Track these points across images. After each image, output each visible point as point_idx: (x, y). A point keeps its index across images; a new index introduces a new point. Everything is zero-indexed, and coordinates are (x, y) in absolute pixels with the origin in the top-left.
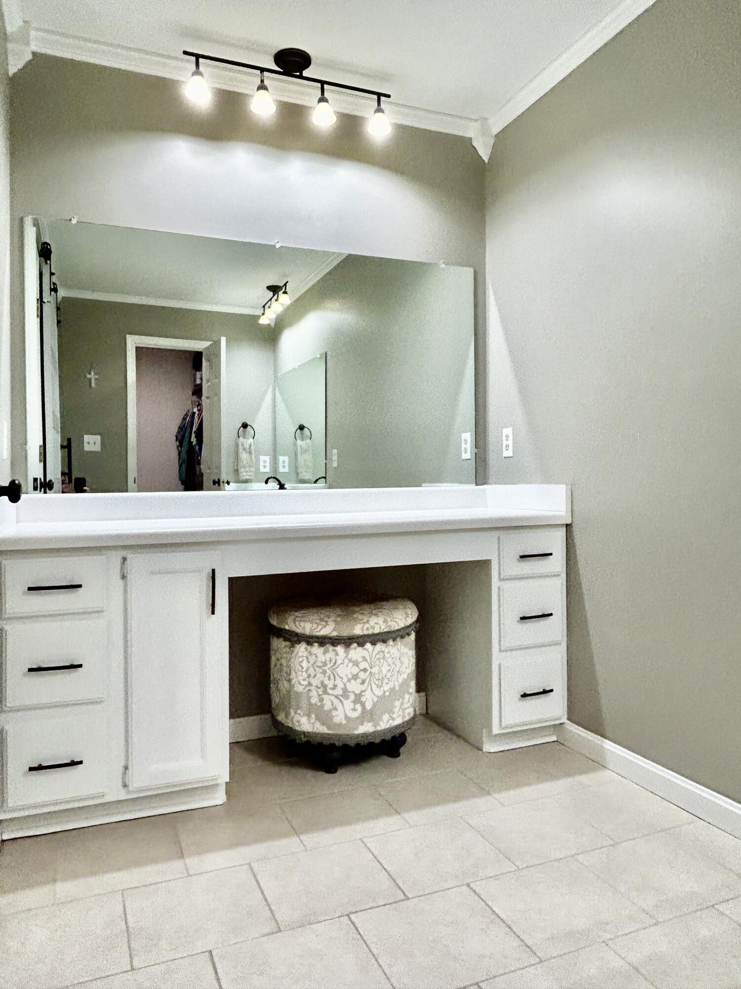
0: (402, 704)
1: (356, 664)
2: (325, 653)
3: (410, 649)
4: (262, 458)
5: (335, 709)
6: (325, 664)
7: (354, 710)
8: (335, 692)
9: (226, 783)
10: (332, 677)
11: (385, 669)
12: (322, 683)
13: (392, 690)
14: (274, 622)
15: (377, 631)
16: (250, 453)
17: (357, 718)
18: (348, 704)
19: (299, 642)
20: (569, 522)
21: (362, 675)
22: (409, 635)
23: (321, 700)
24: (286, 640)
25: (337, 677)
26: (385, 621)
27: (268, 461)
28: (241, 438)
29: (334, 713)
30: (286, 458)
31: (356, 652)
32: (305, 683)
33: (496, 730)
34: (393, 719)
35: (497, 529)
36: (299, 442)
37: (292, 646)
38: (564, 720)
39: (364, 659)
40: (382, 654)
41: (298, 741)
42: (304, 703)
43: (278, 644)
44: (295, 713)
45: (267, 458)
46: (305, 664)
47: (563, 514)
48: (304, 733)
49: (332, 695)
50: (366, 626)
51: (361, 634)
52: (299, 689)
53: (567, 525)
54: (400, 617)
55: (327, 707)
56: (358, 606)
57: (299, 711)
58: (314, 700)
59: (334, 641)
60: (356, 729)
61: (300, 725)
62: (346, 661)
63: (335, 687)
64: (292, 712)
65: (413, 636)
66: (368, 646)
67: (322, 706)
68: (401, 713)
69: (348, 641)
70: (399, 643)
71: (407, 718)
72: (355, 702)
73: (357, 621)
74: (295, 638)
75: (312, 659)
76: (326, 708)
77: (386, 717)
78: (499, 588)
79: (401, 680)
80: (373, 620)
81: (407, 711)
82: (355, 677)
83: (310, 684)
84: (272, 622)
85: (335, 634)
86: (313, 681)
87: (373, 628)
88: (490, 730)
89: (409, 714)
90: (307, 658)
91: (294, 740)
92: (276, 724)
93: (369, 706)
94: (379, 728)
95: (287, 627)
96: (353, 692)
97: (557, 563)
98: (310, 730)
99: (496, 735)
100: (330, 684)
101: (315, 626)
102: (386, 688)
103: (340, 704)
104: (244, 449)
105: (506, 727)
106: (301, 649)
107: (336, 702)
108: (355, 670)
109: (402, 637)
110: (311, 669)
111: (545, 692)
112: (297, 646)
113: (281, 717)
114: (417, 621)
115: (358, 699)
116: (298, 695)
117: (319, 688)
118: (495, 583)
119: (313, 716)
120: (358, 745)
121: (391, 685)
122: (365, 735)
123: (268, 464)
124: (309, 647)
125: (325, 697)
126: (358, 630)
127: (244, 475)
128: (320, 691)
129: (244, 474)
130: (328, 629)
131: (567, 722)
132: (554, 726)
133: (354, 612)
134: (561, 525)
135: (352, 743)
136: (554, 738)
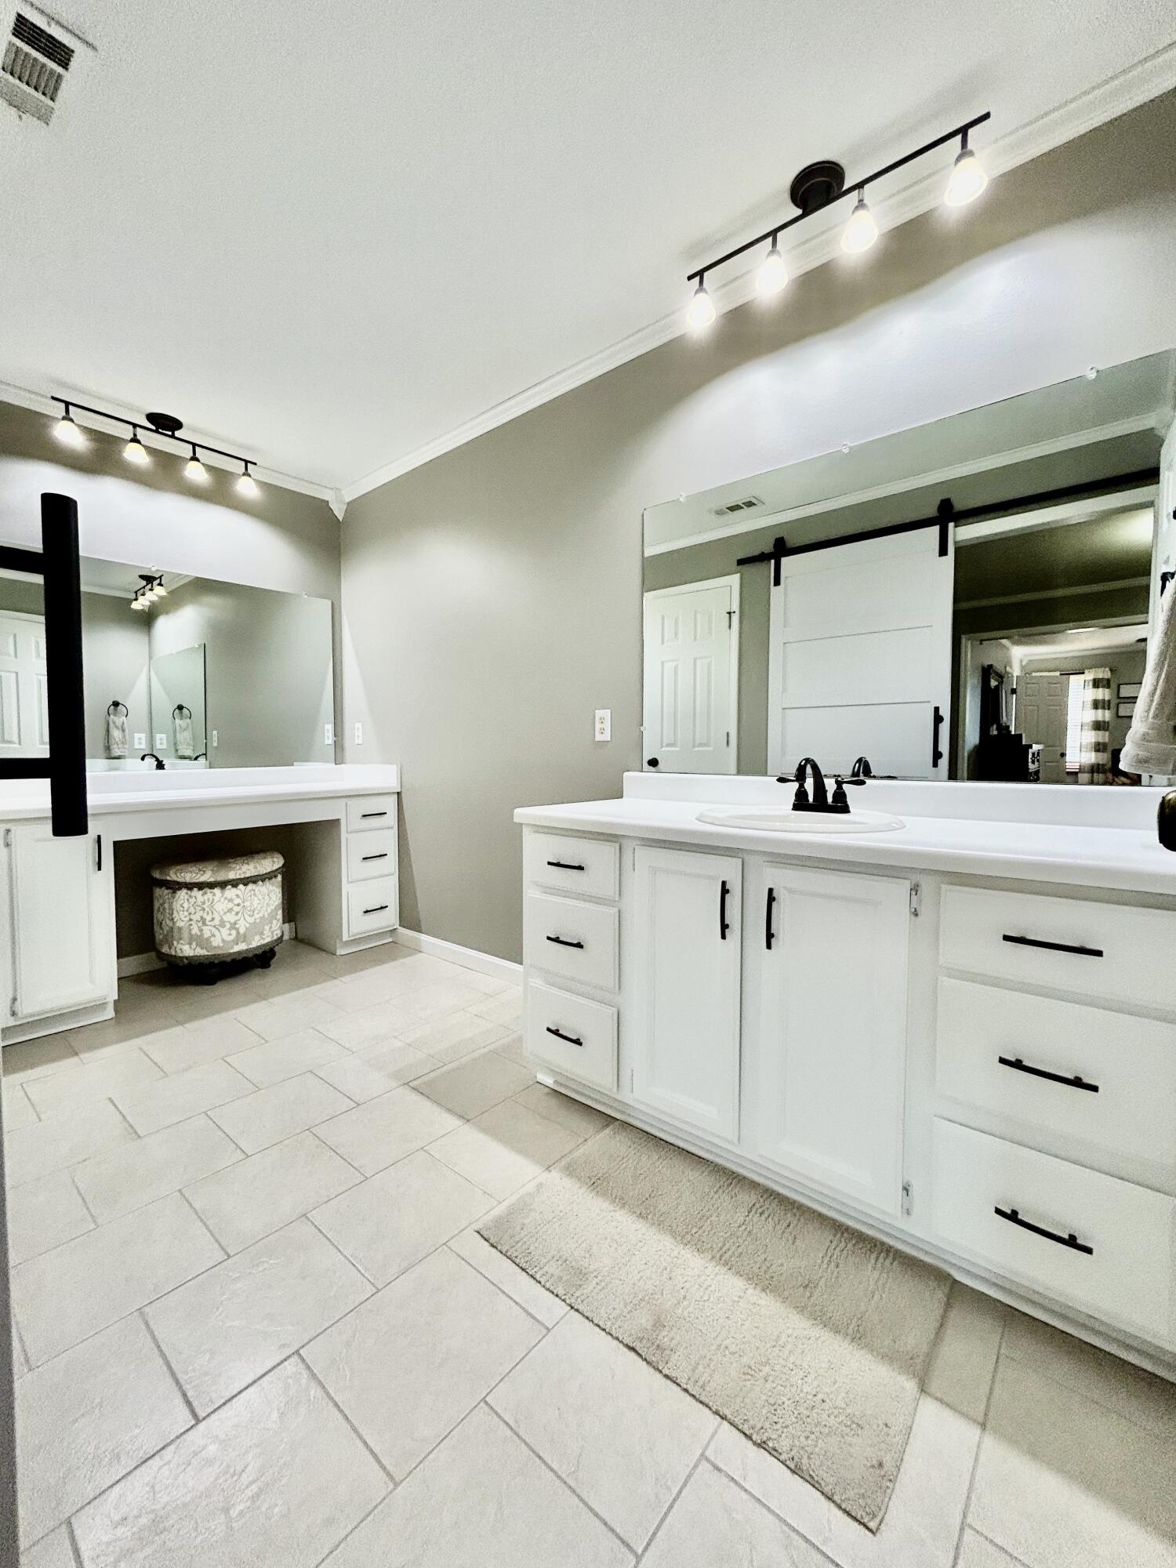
0: (271, 927)
1: (231, 900)
2: (203, 895)
3: (277, 887)
4: (137, 736)
5: (214, 936)
6: (204, 903)
7: (230, 934)
8: (212, 923)
9: (115, 1001)
10: (210, 912)
11: (256, 902)
12: (202, 917)
13: (262, 918)
14: (157, 875)
15: (248, 875)
16: (123, 731)
17: (233, 941)
18: (225, 931)
19: (180, 889)
20: (399, 790)
21: (236, 909)
22: (276, 877)
23: (201, 930)
24: (167, 888)
25: (214, 912)
26: (255, 868)
27: (144, 739)
28: (112, 716)
29: (212, 939)
30: (164, 736)
31: (230, 892)
32: (187, 919)
33: (345, 938)
34: (264, 939)
35: (346, 797)
36: (178, 721)
37: (174, 892)
38: (397, 926)
39: (237, 896)
40: (252, 892)
41: (181, 965)
42: (185, 935)
43: (160, 893)
44: (178, 943)
45: (143, 736)
46: (186, 905)
47: (395, 785)
48: (187, 958)
49: (211, 925)
50: (239, 872)
51: (235, 878)
52: (180, 924)
53: (398, 793)
54: (267, 864)
55: (207, 934)
56: (232, 858)
57: (181, 942)
58: (195, 931)
59: (211, 886)
60: (232, 948)
61: (182, 952)
62: (222, 899)
63: (213, 919)
64: (175, 943)
65: (279, 878)
66: (241, 886)
67: (202, 935)
68: (270, 934)
69: (223, 885)
70: (268, 883)
71: (275, 938)
72: (230, 929)
73: (231, 869)
74: (175, 887)
75: (192, 900)
76: (205, 936)
77: (257, 938)
78: (347, 839)
79: (269, 911)
80: (245, 867)
81: (276, 932)
82: (230, 910)
83: (191, 920)
84: (155, 876)
85: (212, 880)
86: (192, 917)
87: (244, 873)
88: (341, 939)
89: (277, 934)
90: (188, 900)
91: (177, 965)
92: (161, 956)
93: (242, 931)
94: (251, 946)
95: (168, 878)
96: (229, 922)
97: (391, 819)
98: (192, 954)
99: (346, 941)
100: (209, 918)
101: (194, 875)
102: (257, 916)
103: (217, 931)
104: (117, 727)
105: (353, 936)
106: (182, 894)
107: (214, 930)
108: (230, 905)
109: (270, 879)
110: (192, 908)
111: (382, 908)
112: (179, 892)
113: (165, 949)
114: (283, 866)
115: (233, 926)
116: (180, 929)
117: (199, 922)
118: (344, 835)
119: (194, 944)
120: (234, 961)
121: (261, 915)
122: (239, 953)
123: (143, 741)
124: (189, 892)
125: (204, 928)
126: (232, 875)
127: (116, 752)
128: (200, 924)
129: (117, 750)
130: (207, 876)
131: (400, 927)
132: (391, 931)
133: (229, 863)
134: (394, 793)
135: (229, 959)
136: (391, 940)
